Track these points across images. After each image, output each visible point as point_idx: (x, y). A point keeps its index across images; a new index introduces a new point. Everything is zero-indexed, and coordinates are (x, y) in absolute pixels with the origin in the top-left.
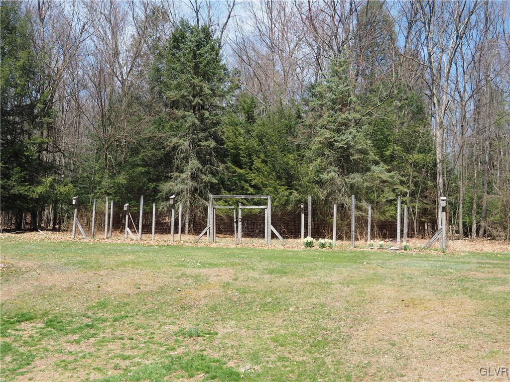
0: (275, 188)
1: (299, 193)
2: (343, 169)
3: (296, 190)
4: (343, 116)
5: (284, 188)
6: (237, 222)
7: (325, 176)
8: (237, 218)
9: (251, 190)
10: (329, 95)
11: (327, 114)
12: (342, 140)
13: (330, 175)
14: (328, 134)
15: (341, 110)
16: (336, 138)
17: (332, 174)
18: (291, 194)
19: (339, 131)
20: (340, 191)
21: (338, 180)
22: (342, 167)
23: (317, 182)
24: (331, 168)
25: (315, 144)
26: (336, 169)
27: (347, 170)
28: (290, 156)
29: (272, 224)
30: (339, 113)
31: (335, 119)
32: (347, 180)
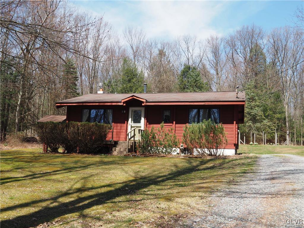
2: (253, 121)
4: (253, 104)
7: (247, 124)
10: (248, 96)
11: (247, 103)
12: (253, 112)
13: (250, 124)
15: (252, 102)
16: (251, 111)
19: (252, 109)
20: (252, 129)
21: (252, 126)
24: (249, 121)
26: (251, 122)
27: (255, 122)
29: (241, 139)
30: (251, 103)
31: (250, 105)
32: (255, 125)
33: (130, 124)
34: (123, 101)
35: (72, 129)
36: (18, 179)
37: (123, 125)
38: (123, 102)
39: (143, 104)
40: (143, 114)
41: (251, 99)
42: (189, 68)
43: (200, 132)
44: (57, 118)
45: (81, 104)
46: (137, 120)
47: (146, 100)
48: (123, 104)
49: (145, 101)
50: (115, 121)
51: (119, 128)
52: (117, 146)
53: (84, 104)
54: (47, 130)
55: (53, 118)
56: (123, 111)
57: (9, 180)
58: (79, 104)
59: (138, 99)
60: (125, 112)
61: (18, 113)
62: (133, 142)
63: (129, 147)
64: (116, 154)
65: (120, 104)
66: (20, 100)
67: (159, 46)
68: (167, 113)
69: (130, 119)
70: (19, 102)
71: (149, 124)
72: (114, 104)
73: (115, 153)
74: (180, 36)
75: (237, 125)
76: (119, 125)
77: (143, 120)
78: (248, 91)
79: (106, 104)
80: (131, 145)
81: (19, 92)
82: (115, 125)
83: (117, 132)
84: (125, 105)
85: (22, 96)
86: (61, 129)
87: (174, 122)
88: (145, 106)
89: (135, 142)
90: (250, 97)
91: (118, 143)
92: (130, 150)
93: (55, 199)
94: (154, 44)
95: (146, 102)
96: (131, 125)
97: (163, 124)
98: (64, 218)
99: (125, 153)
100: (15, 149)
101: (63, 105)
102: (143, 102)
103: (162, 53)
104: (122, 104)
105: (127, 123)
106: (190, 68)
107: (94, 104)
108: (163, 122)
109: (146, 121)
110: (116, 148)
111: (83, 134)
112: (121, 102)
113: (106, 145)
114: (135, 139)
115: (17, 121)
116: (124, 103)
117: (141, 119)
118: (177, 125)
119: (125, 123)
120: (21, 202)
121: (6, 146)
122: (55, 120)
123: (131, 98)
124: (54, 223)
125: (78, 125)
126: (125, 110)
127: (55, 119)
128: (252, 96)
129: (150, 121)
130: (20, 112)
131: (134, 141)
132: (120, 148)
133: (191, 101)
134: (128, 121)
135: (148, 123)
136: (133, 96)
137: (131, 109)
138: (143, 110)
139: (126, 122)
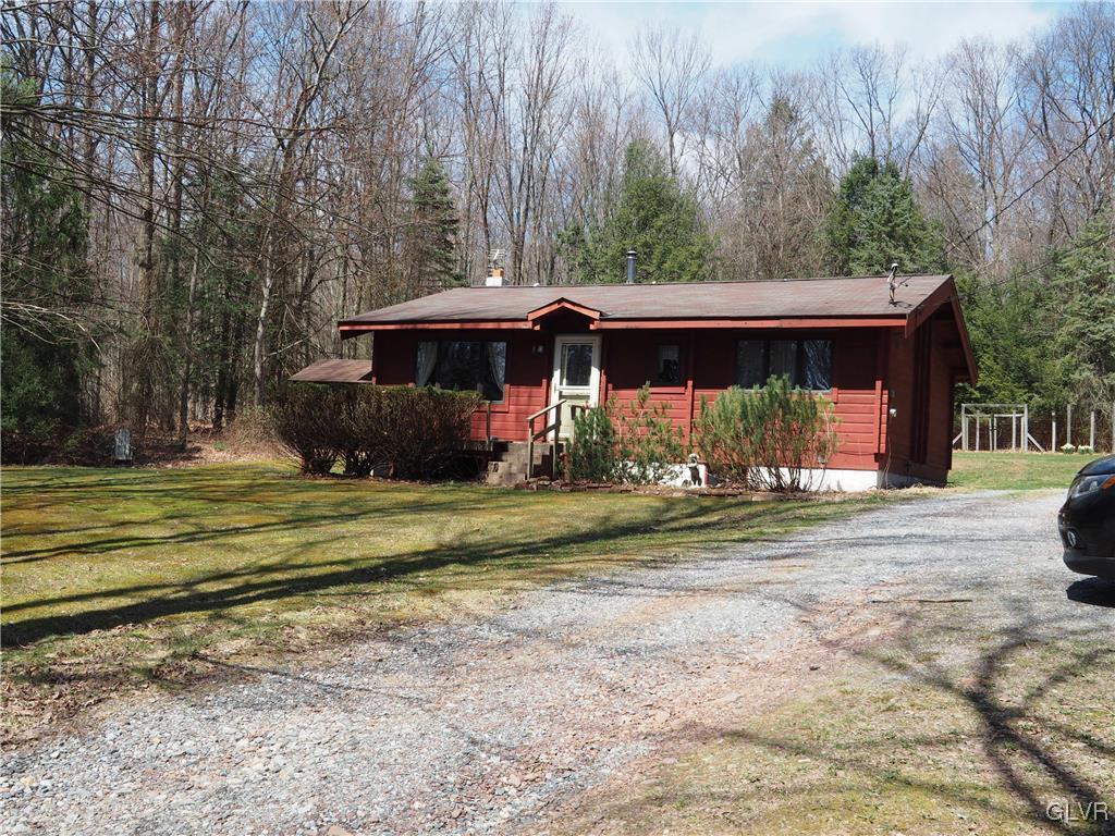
0: (1012, 391)
1: (1043, 397)
2: (1100, 366)
3: (1038, 393)
4: (1102, 299)
5: (1022, 391)
6: (993, 430)
7: (1076, 376)
8: (993, 426)
9: (977, 394)
10: (1081, 272)
11: (1079, 297)
12: (1099, 330)
13: (1084, 375)
14: (1079, 323)
15: (1097, 291)
16: (1091, 328)
17: (1086, 373)
18: (1030, 398)
19: (1095, 318)
20: (1096, 394)
21: (1095, 381)
22: (1100, 364)
23: (1065, 384)
25: (1062, 335)
26: (1091, 367)
27: (1106, 367)
28: (1029, 350)
30: (1095, 296)
31: (1090, 304)
32: (1105, 380)
33: (558, 387)
34: (531, 317)
35: (363, 405)
36: (149, 541)
37: (535, 390)
38: (533, 321)
39: (592, 327)
40: (595, 356)
41: (1095, 283)
42: (873, 169)
43: (744, 415)
44: (348, 369)
45: (410, 326)
46: (578, 376)
47: (601, 315)
48: (534, 325)
49: (596, 315)
50: (515, 379)
51: (524, 399)
52: (504, 458)
53: (420, 326)
54: (296, 409)
55: (334, 367)
56: (537, 348)
57: (125, 544)
58: (404, 327)
59: (575, 309)
60: (540, 349)
61: (261, 346)
62: (552, 447)
63: (538, 462)
64: (496, 482)
65: (523, 325)
66: (265, 304)
67: (767, 91)
68: (671, 354)
69: (557, 374)
70: (264, 310)
71: (614, 389)
72: (505, 326)
73: (493, 478)
74: (840, 49)
75: (886, 392)
76: (523, 389)
77: (595, 374)
78: (1085, 253)
79: (483, 326)
80: (544, 457)
81: (263, 277)
82: (514, 389)
83: (518, 413)
84: (537, 328)
85: (271, 293)
86: (332, 405)
87: (690, 383)
88: (598, 331)
89: (559, 447)
90: (1088, 275)
91: (510, 446)
92: (537, 472)
93: (188, 585)
94: (745, 82)
95: (601, 320)
96: (561, 392)
97: (648, 389)
98: (176, 618)
99: (521, 478)
100: (245, 459)
101: (357, 328)
102: (592, 320)
103: (783, 113)
104: (528, 325)
105: (549, 385)
106: (876, 167)
107: (448, 326)
108: (648, 383)
109: (604, 377)
110: (500, 463)
111: (393, 422)
112: (526, 320)
113: (471, 452)
114: (560, 435)
115: (258, 371)
116: (535, 322)
117: (588, 373)
118: (697, 392)
119: (541, 385)
120: (112, 587)
121: (221, 450)
122: (341, 374)
123: (556, 306)
124: (150, 626)
125: (379, 394)
126: (544, 345)
127: (339, 371)
128: (1100, 269)
129: (616, 379)
130: (271, 342)
131: (556, 442)
132: (511, 464)
133: (739, 315)
134: (549, 378)
135: (610, 386)
136: (562, 300)
137: (560, 341)
138: (596, 343)
139: (544, 381)
